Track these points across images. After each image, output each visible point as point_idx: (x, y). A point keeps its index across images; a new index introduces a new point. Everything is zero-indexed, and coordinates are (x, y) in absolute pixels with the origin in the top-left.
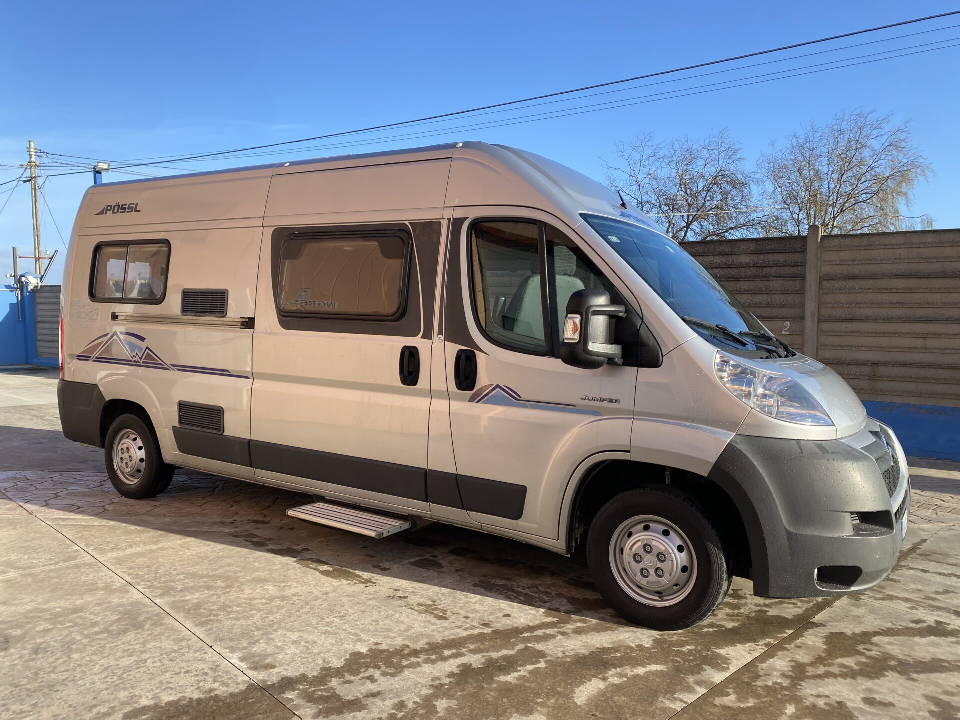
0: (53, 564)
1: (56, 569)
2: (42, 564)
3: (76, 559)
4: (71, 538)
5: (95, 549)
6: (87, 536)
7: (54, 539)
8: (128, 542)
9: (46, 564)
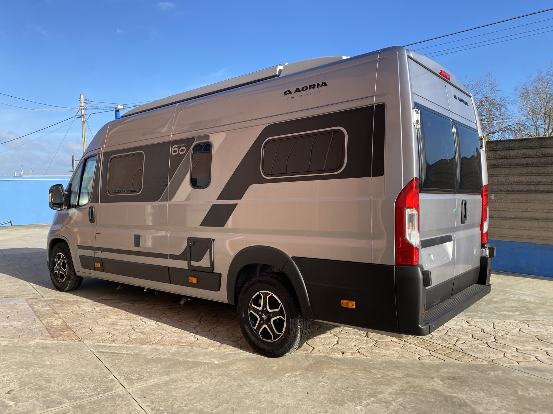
0: (96, 395)
1: (98, 400)
2: (87, 394)
3: (112, 390)
4: (107, 366)
5: (125, 379)
6: (119, 364)
7: (97, 367)
8: (148, 372)
9: (91, 394)
